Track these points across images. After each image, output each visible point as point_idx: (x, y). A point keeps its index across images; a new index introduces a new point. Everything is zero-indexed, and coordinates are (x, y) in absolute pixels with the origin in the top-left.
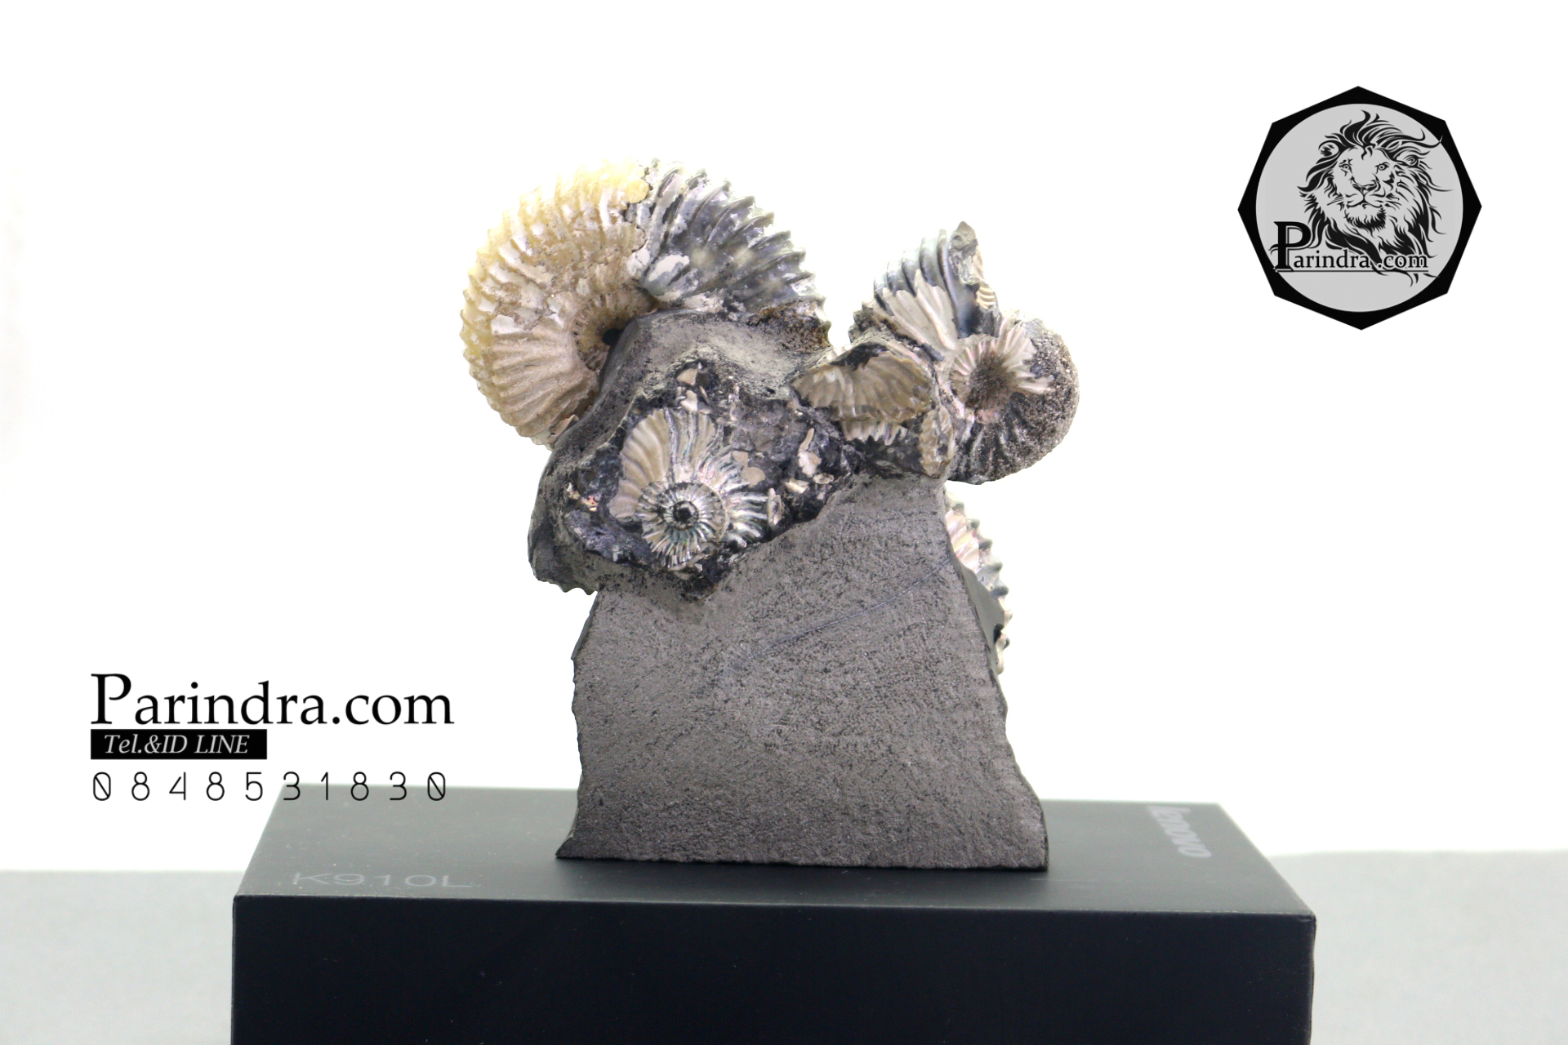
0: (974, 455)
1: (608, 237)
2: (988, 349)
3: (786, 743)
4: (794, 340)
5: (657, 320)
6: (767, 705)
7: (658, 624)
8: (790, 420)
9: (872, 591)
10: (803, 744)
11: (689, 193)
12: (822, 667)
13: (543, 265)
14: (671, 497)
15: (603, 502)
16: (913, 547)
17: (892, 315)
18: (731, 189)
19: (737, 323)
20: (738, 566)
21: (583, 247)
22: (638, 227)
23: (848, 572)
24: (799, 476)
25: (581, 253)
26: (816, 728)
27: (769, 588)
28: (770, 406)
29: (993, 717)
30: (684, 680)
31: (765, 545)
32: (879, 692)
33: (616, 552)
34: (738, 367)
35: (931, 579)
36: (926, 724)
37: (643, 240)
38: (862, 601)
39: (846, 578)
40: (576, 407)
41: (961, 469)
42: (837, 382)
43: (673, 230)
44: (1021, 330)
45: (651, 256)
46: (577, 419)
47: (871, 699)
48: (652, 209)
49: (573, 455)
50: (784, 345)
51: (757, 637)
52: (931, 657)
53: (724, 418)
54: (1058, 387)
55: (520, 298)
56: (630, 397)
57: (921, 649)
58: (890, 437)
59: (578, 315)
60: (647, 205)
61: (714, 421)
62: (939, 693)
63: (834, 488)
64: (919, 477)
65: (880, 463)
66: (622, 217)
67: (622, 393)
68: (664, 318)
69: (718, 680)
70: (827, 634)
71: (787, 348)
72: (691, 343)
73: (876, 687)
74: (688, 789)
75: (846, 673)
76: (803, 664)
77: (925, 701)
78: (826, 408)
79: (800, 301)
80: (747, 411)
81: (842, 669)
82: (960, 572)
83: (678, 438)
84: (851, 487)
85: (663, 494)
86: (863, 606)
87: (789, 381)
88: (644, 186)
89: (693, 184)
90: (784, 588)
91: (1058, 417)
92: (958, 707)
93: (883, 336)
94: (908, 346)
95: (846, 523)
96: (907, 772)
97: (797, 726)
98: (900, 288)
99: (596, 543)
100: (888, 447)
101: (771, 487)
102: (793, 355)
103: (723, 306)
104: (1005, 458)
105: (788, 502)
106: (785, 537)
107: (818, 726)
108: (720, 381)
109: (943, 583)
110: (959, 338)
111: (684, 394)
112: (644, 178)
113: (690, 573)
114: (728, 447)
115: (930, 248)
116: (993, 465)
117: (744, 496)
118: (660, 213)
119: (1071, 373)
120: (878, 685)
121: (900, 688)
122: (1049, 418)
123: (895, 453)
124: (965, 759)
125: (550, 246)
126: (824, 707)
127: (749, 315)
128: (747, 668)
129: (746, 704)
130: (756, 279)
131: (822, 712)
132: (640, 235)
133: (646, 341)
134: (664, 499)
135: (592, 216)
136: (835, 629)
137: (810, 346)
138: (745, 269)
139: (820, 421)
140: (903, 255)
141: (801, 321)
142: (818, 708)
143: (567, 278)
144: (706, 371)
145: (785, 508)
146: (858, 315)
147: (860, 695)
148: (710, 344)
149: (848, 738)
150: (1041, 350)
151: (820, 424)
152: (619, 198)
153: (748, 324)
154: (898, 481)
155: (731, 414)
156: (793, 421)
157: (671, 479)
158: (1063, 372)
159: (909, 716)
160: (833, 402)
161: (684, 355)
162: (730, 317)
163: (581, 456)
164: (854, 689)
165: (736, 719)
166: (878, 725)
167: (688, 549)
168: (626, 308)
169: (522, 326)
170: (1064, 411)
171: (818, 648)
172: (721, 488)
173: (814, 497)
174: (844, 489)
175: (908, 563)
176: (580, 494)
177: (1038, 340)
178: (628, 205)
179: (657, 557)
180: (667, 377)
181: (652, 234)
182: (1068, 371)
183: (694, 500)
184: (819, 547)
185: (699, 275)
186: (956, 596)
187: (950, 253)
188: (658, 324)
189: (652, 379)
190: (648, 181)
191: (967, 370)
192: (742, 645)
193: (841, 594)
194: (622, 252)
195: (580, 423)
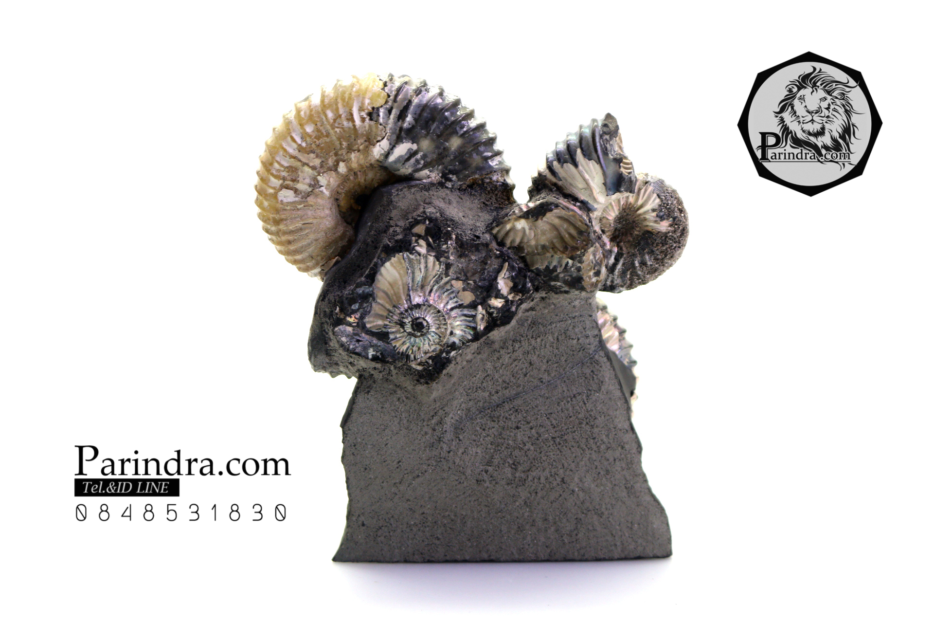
0: (617, 274)
1: (360, 132)
2: (627, 202)
3: (491, 479)
4: (491, 199)
5: (395, 189)
6: (477, 453)
7: (401, 400)
8: (491, 257)
9: (548, 371)
10: (503, 479)
11: (415, 98)
12: (514, 426)
13: (314, 153)
14: (410, 314)
15: (362, 318)
16: (576, 340)
17: (561, 180)
18: (445, 94)
19: (451, 190)
20: (455, 359)
21: (342, 140)
22: (381, 125)
23: (531, 358)
24: (498, 295)
25: (341, 144)
26: (512, 468)
27: (477, 373)
28: (477, 248)
29: (634, 455)
30: (419, 438)
31: (474, 343)
32: (554, 441)
33: (371, 353)
34: (454, 221)
35: (589, 361)
36: (588, 462)
37: (384, 134)
38: (541, 378)
39: (530, 363)
40: (339, 251)
41: (609, 283)
42: (524, 229)
43: (406, 125)
44: (650, 188)
45: (390, 144)
46: (340, 259)
47: (550, 446)
48: (390, 111)
49: (339, 287)
50: (484, 203)
51: (469, 407)
52: (591, 415)
53: (445, 257)
54: (676, 226)
55: (298, 177)
56: (378, 245)
57: (583, 411)
58: (561, 266)
59: (339, 186)
60: (386, 108)
61: (438, 260)
62: (596, 440)
63: (522, 302)
64: (580, 292)
65: (553, 283)
66: (369, 117)
67: (373, 242)
68: (400, 188)
69: (443, 437)
70: (518, 402)
71: (486, 205)
72: (420, 205)
73: (553, 438)
74: (423, 513)
75: (531, 428)
76: (501, 423)
77: (586, 446)
78: (515, 247)
79: (495, 172)
80: (461, 252)
81: (529, 426)
82: (609, 356)
83: (413, 273)
84: (532, 301)
85: (404, 312)
86: (542, 382)
87: (489, 228)
88: (384, 94)
89: (418, 92)
90: (487, 371)
91: (675, 247)
92: (609, 449)
93: (554, 195)
94: (572, 202)
95: (530, 325)
96: (575, 495)
97: (499, 467)
98: (566, 162)
99: (356, 347)
100: (560, 273)
101: (478, 304)
102: (491, 209)
103: (442, 177)
104: (638, 275)
105: (490, 314)
106: (488, 337)
107: (513, 466)
108: (442, 231)
109: (598, 364)
110: (607, 195)
111: (416, 241)
112: (383, 89)
113: (423, 366)
114: (449, 278)
115: (587, 132)
116: (630, 280)
117: (461, 311)
118: (396, 114)
119: (684, 216)
120: (554, 436)
121: (569, 437)
122: (669, 248)
123: (564, 276)
124: (615, 485)
125: (318, 140)
126: (517, 453)
127: (459, 183)
128: (463, 428)
129: (463, 453)
130: (464, 157)
131: (516, 457)
132: (382, 130)
133: (388, 205)
134: (404, 316)
135: (348, 117)
136: (523, 398)
137: (502, 203)
138: (456, 151)
139: (511, 256)
140: (568, 136)
141: (496, 185)
142: (513, 454)
143: (331, 162)
144: (432, 224)
145: (488, 318)
146: (535, 180)
147: (542, 443)
148: (433, 205)
149: (534, 474)
150: (665, 202)
151: (511, 258)
152: (367, 104)
153: (459, 189)
154: (566, 295)
155: (450, 255)
156: (493, 258)
157: (409, 302)
158: (680, 217)
159: (576, 457)
160: (521, 242)
161: (415, 214)
162: (447, 185)
163: (345, 288)
164: (538, 439)
165: (456, 464)
166: (554, 464)
167: (421, 349)
168: (373, 180)
169: (300, 196)
170: (679, 243)
171: (511, 412)
172: (444, 307)
173: (508, 310)
174: (528, 302)
175: (573, 351)
176: (345, 314)
177: (662, 194)
178: (373, 108)
179: (400, 356)
180: (404, 230)
181: (391, 129)
182: (682, 215)
183: (426, 316)
184: (511, 342)
185: (424, 157)
186: (607, 373)
187: (601, 136)
188: (397, 192)
189: (393, 231)
190: (386, 91)
191: (612, 215)
192: (459, 412)
193: (527, 374)
194: (369, 142)
195: (343, 263)
